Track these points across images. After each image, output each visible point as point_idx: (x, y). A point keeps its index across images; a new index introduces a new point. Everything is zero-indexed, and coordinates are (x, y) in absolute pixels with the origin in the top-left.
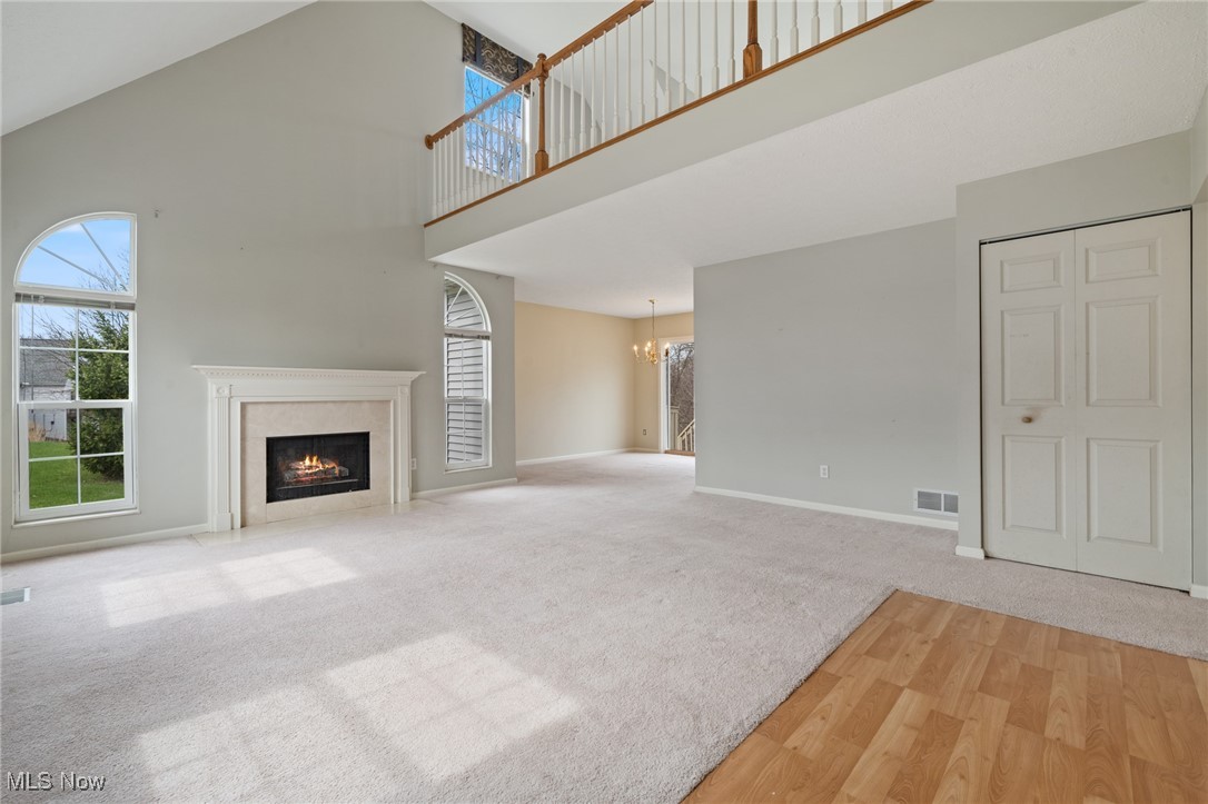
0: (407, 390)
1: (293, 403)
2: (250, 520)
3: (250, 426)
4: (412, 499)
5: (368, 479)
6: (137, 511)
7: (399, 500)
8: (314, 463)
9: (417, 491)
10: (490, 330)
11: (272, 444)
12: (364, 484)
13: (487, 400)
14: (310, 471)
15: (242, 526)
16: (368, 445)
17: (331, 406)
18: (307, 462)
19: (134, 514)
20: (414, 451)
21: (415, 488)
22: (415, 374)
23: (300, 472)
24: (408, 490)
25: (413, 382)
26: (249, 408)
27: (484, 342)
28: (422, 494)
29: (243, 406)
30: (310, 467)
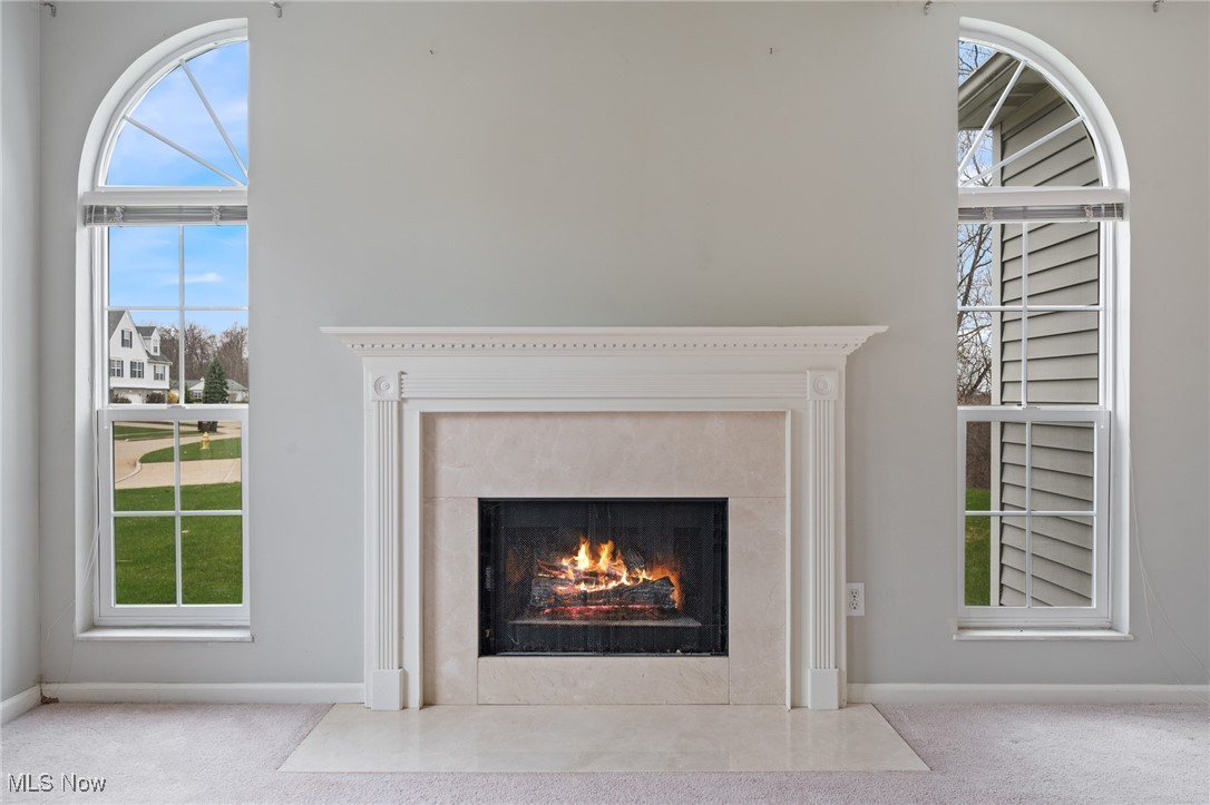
0: (833, 383)
1: (536, 415)
2: (444, 692)
3: (446, 470)
4: (847, 703)
5: (725, 627)
6: (245, 634)
7: (808, 701)
8: (604, 563)
9: (867, 681)
10: (1124, 183)
11: (492, 514)
12: (713, 641)
13: (1112, 417)
14: (592, 589)
15: (427, 703)
16: (724, 535)
17: (626, 425)
18: (583, 560)
19: (241, 641)
20: (856, 564)
21: (856, 671)
22: (858, 335)
23: (561, 589)
24: (832, 676)
25: (851, 359)
26: (444, 427)
27: (1107, 225)
28: (882, 690)
29: (429, 421)
30: (592, 576)
